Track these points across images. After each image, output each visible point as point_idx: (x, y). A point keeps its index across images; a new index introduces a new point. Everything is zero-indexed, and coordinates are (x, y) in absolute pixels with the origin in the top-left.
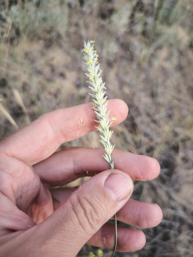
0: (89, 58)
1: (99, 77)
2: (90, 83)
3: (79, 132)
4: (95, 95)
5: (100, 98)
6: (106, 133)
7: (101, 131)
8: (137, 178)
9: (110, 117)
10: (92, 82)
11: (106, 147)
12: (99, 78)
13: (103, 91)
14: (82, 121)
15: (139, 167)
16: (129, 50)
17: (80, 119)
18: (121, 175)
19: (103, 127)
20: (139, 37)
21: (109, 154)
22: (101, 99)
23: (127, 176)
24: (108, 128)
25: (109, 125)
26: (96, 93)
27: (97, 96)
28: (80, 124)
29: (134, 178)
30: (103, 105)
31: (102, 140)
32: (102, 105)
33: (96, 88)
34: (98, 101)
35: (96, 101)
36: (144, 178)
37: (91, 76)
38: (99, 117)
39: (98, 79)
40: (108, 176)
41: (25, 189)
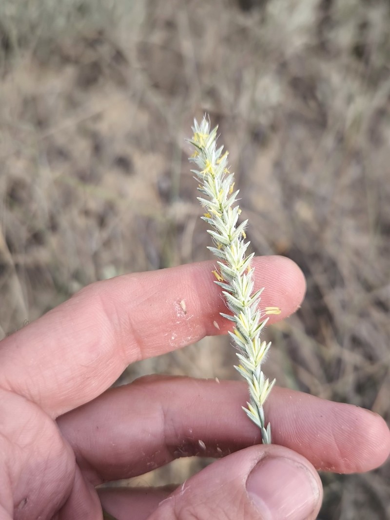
0: (207, 161)
1: (233, 207)
2: (211, 221)
3: (175, 335)
4: (222, 250)
5: (236, 259)
6: (253, 349)
7: (239, 343)
8: (329, 464)
9: (262, 306)
10: (214, 218)
11: (253, 384)
12: (233, 209)
13: (243, 241)
14: (184, 307)
15: (334, 435)
16: (314, 97)
17: (179, 302)
18: (290, 461)
19: (244, 332)
20: (346, 59)
21: (258, 404)
22: (239, 262)
23: (306, 465)
24: (258, 335)
25: (260, 326)
26: (226, 245)
27: (228, 253)
28: (179, 315)
29: (322, 463)
30: (245, 275)
31: (244, 366)
32: (242, 275)
33: (225, 234)
34: (231, 267)
35: (226, 265)
36: (348, 466)
37: (213, 204)
38: (233, 306)
39: (230, 212)
40: (256, 462)
41: (38, 478)
